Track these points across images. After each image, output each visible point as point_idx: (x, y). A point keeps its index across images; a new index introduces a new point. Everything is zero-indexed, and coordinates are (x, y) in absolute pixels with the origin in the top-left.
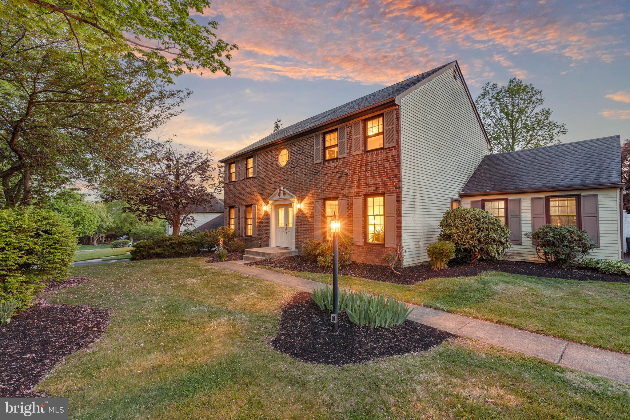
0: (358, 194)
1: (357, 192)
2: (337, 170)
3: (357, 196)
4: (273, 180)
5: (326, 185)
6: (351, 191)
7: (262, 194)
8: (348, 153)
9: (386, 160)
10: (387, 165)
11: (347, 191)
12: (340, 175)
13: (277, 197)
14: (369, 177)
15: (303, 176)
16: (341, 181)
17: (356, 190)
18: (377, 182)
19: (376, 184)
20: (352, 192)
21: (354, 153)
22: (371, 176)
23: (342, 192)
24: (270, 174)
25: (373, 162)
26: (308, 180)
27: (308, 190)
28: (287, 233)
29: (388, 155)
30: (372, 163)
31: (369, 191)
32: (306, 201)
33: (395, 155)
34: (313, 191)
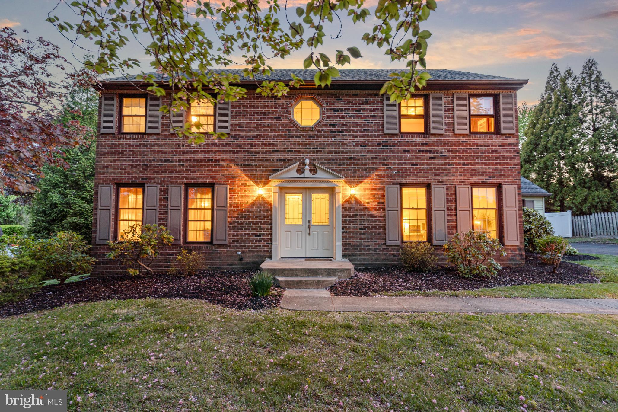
0: (462, 182)
1: (461, 179)
2: (428, 149)
3: (461, 185)
4: (280, 146)
5: (408, 166)
6: (452, 177)
7: (245, 167)
8: (446, 130)
9: (502, 147)
10: (504, 152)
11: (445, 177)
12: (432, 156)
13: (293, 174)
14: (479, 163)
15: (359, 148)
16: (435, 163)
17: (460, 177)
18: (491, 170)
19: (489, 172)
20: (454, 180)
21: (457, 132)
22: (482, 163)
23: (437, 177)
24: (272, 135)
25: (485, 146)
26: (370, 155)
27: (369, 171)
28: (309, 234)
29: (505, 142)
30: (483, 148)
31: (479, 179)
32: (366, 184)
33: (513, 144)
34: (380, 172)
